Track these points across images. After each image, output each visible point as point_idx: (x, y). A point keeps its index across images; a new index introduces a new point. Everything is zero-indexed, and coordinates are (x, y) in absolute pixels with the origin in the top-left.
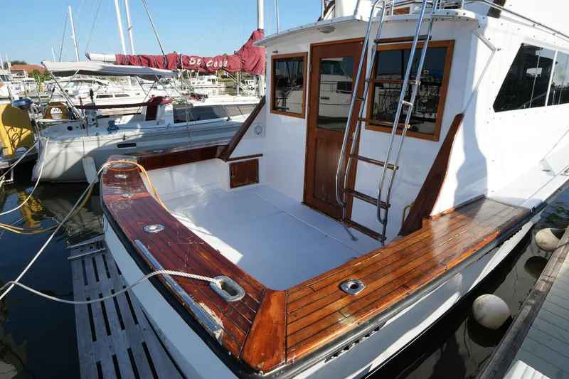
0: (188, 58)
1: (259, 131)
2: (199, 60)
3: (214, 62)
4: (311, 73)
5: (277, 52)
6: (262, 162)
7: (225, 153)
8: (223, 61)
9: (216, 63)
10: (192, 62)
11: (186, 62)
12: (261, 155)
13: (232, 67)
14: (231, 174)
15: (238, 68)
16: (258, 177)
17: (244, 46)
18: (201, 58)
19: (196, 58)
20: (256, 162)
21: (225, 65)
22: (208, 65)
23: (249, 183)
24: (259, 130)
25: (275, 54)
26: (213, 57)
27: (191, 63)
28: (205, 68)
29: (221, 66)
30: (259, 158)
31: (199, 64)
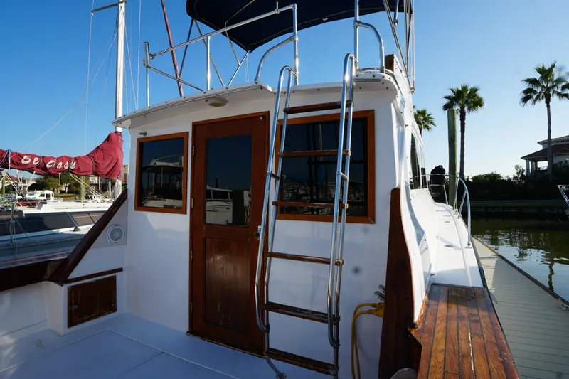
0: (20, 156)
1: (119, 236)
2: (36, 159)
3: (58, 162)
4: (193, 157)
5: (145, 134)
6: (122, 281)
7: (60, 272)
8: (70, 162)
9: (61, 163)
10: (26, 160)
11: (16, 160)
12: (120, 270)
13: (81, 170)
14: (70, 304)
15: (89, 171)
16: (115, 302)
17: (98, 147)
18: (38, 157)
19: (32, 156)
20: (113, 281)
21: (72, 167)
22: (48, 166)
23: (100, 315)
24: (117, 235)
25: (143, 136)
26: (56, 157)
27: (23, 162)
28: (45, 168)
29: (66, 168)
30: (117, 274)
31: (35, 163)
